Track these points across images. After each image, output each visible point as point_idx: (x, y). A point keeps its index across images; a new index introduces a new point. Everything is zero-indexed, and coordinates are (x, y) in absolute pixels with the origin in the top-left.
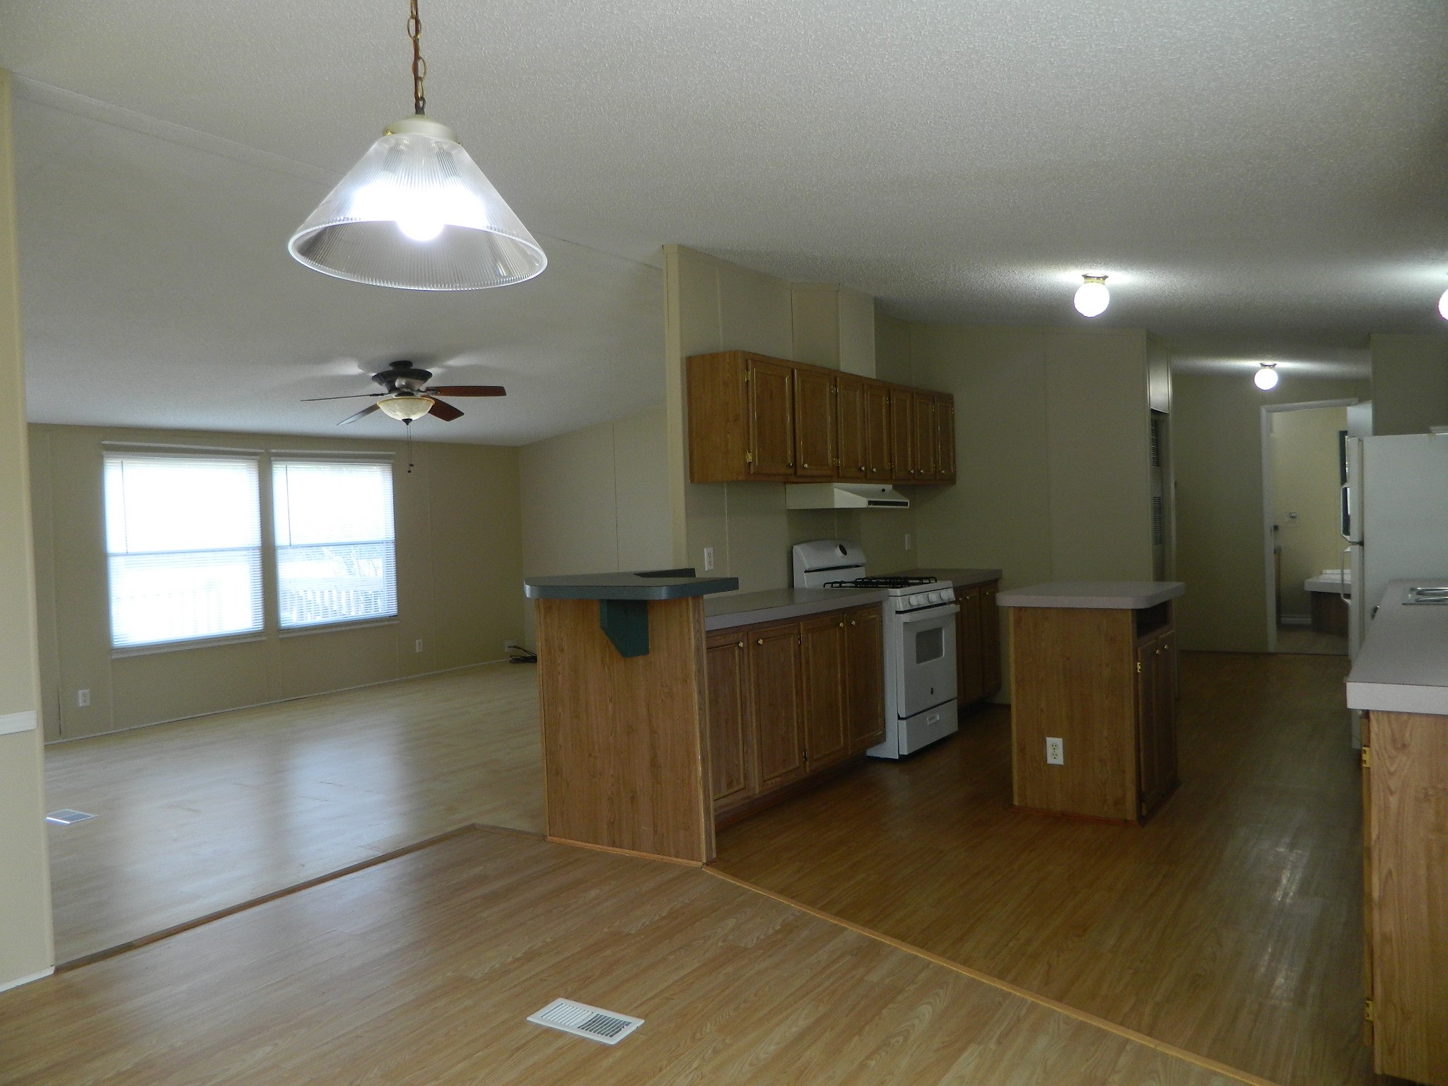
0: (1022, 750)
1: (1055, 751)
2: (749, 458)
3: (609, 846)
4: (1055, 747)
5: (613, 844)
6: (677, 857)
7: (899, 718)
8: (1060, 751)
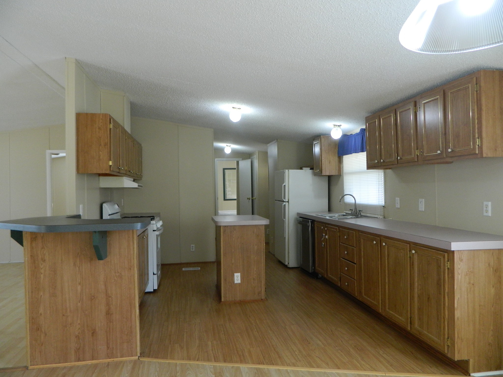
0: (225, 280)
1: (237, 278)
2: (111, 163)
3: (75, 361)
4: (237, 276)
5: (79, 360)
6: (122, 356)
7: (154, 274)
8: (239, 278)
